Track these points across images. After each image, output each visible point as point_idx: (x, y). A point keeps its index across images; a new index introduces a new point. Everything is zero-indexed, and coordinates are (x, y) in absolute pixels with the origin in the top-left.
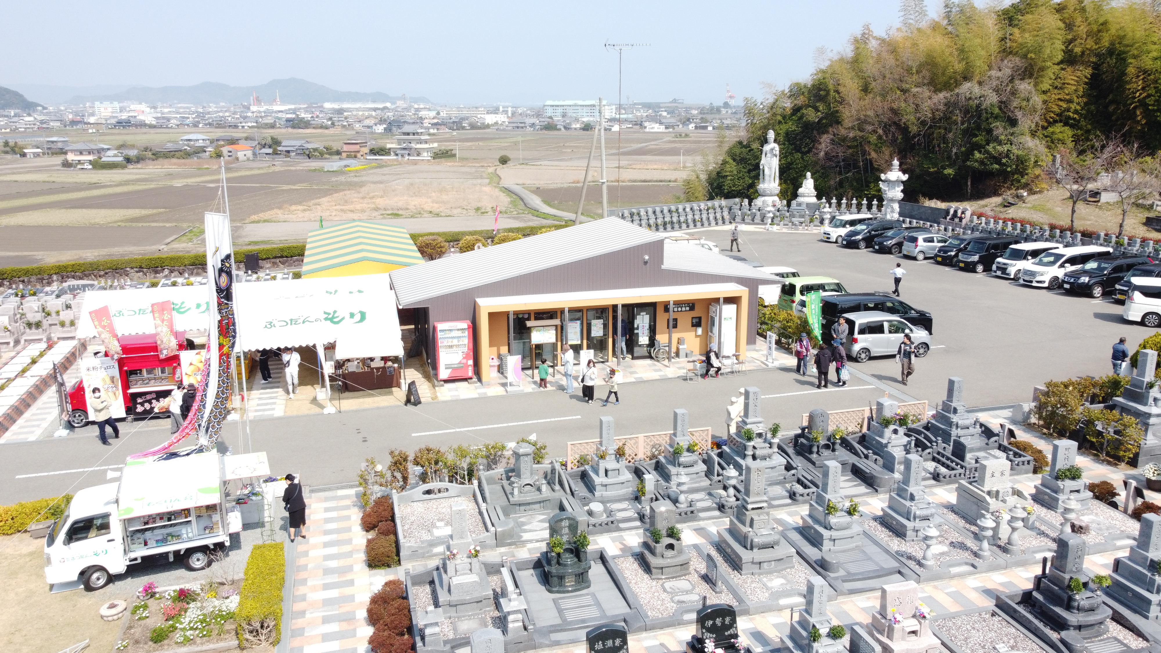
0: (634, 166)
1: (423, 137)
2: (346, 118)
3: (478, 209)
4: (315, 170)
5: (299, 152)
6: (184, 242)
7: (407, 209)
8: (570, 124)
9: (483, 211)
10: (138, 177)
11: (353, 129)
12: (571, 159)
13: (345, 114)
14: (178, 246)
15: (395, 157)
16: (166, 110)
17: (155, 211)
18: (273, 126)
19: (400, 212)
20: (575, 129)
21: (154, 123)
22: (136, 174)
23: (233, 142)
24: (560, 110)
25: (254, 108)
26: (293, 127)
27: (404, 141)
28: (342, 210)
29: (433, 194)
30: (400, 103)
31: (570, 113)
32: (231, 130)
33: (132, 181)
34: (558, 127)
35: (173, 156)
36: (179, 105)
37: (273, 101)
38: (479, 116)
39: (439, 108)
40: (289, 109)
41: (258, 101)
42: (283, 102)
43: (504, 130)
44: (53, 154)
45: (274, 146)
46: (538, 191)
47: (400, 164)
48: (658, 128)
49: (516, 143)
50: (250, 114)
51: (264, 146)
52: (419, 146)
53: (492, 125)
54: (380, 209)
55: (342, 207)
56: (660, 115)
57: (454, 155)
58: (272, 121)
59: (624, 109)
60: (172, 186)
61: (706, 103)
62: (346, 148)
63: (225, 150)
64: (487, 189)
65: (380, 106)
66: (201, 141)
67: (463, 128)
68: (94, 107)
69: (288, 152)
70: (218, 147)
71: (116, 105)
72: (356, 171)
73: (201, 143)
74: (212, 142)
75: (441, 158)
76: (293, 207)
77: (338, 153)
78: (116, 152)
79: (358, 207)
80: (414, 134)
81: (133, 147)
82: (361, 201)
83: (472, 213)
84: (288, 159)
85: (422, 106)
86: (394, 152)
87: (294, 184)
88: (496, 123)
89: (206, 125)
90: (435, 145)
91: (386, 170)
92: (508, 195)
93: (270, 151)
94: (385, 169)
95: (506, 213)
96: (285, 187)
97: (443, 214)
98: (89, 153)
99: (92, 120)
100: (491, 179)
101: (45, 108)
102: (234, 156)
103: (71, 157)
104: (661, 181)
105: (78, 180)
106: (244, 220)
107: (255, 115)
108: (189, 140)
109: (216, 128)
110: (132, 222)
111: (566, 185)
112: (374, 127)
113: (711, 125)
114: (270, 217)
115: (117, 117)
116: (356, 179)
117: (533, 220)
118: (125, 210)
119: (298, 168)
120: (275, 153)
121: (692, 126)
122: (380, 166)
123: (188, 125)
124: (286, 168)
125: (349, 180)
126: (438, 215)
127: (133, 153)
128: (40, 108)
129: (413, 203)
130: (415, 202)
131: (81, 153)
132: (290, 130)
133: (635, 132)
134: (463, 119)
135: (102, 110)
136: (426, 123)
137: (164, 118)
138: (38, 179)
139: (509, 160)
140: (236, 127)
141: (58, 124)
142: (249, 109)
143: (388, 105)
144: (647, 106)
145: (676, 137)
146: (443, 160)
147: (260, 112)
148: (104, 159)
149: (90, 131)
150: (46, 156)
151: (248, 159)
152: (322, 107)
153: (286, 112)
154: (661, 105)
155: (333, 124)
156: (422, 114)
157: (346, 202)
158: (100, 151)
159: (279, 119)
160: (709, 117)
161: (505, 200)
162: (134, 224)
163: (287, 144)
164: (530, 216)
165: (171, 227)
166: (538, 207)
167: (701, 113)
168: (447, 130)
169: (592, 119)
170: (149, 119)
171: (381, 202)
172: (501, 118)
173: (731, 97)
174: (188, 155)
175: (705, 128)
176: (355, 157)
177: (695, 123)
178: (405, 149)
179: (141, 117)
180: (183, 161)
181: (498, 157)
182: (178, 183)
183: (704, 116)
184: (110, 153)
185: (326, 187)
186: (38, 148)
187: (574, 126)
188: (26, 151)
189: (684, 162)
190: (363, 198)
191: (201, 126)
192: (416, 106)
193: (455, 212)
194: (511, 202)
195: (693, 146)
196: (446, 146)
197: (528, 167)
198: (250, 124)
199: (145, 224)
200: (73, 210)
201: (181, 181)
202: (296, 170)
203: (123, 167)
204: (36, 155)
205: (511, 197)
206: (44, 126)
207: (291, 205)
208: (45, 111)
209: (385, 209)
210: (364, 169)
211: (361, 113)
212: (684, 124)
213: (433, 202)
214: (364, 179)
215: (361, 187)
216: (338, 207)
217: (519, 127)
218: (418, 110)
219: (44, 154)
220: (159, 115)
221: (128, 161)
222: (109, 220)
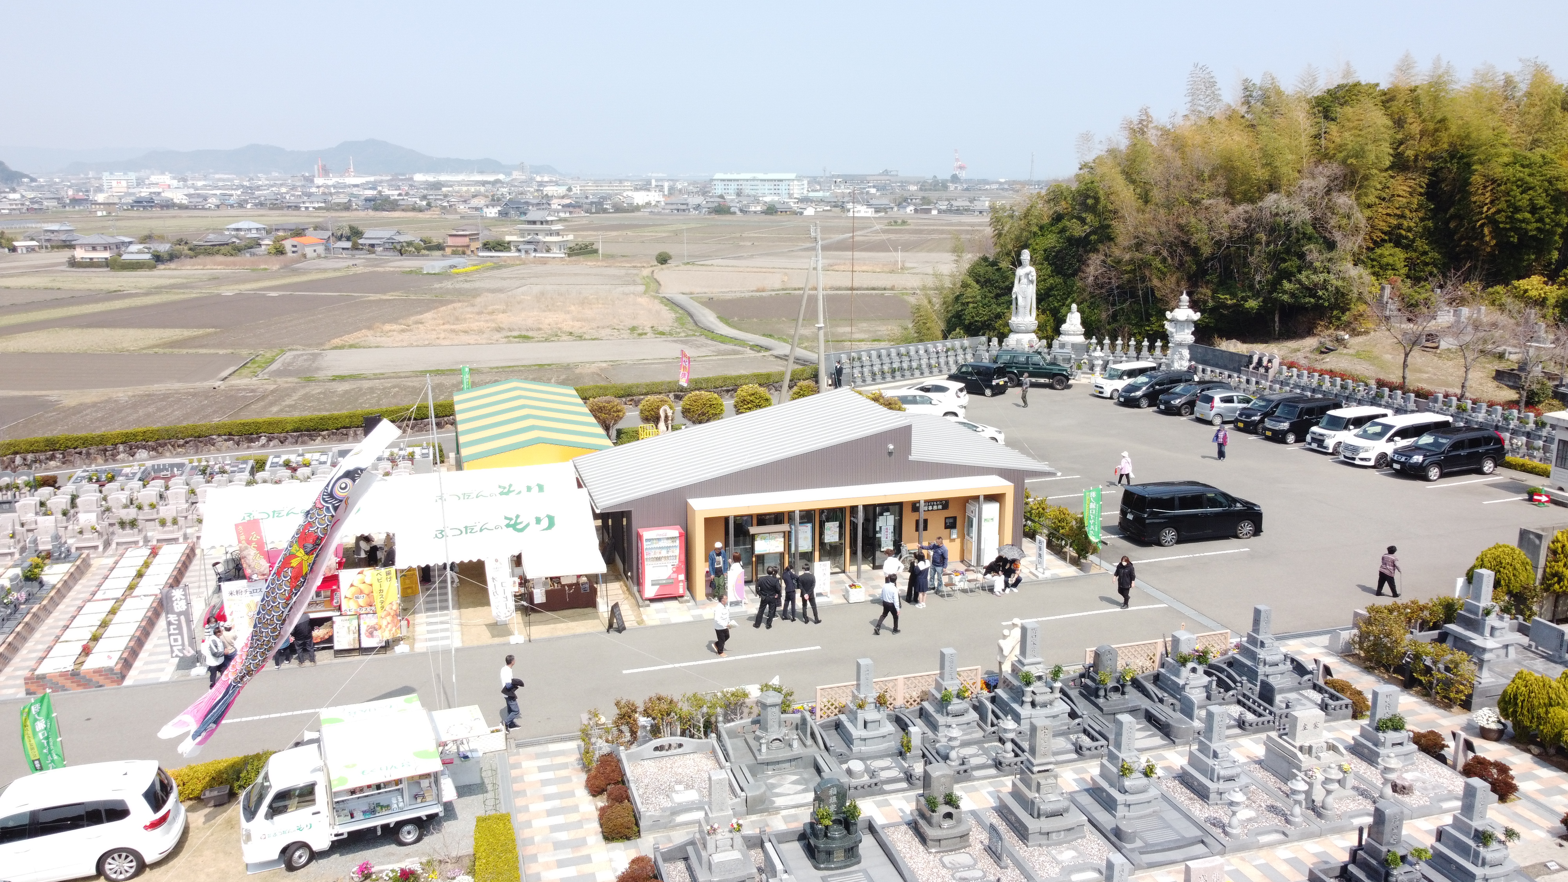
0: (836, 268)
1: (554, 227)
2: (446, 196)
3: (633, 329)
4: (411, 272)
5: (387, 246)
6: (246, 377)
7: (539, 329)
8: (748, 206)
9: (640, 331)
10: (172, 281)
11: (456, 212)
12: (752, 256)
13: (444, 189)
14: (238, 382)
15: (517, 254)
16: (200, 184)
17: (201, 332)
18: (347, 207)
19: (530, 334)
20: (755, 212)
21: (185, 202)
22: (170, 277)
23: (298, 232)
24: (733, 186)
25: (319, 181)
26: (376, 209)
27: (529, 232)
28: (453, 331)
29: (573, 308)
30: (516, 175)
31: (747, 189)
32: (291, 212)
33: (165, 287)
34: (732, 209)
35: (218, 253)
36: (217, 176)
37: (344, 172)
38: (625, 194)
39: (570, 182)
40: (368, 183)
41: (325, 172)
42: (359, 173)
43: (659, 213)
44: (53, 247)
45: (353, 239)
46: (710, 303)
47: (524, 264)
48: (863, 211)
49: (676, 233)
50: (314, 190)
51: (340, 238)
52: (548, 239)
53: (644, 207)
54: (503, 329)
55: (453, 327)
56: (868, 193)
57: (596, 251)
58: (346, 200)
59: (819, 183)
60: (219, 295)
61: (928, 176)
62: (450, 241)
63: (288, 244)
64: (643, 300)
65: (491, 178)
66: (254, 231)
67: (605, 211)
68: (100, 178)
69: (373, 246)
70: (278, 240)
71: (132, 176)
72: (466, 274)
73: (254, 234)
74: (268, 232)
75: (578, 254)
76: (387, 327)
77: (439, 247)
78: (141, 246)
79: (475, 326)
80: (542, 223)
81: (162, 239)
82: (477, 317)
83: (626, 334)
84: (373, 256)
85: (546, 179)
86: (516, 247)
87: (384, 292)
88: (648, 204)
89: (256, 205)
90: (570, 237)
91: (505, 273)
92: (671, 309)
93: (348, 245)
94: (504, 270)
95: (671, 334)
96: (373, 297)
97: (587, 337)
98: (105, 249)
99: (100, 198)
100: (647, 285)
101: (33, 180)
102: (300, 253)
103: (80, 254)
104: (874, 289)
105: (91, 287)
106: (322, 344)
107: (321, 189)
108: (238, 230)
109: (270, 209)
110: (171, 347)
111: (747, 295)
112: (485, 210)
113: (935, 208)
114: (357, 341)
115: (134, 194)
116: (467, 286)
117: (706, 345)
118: (162, 330)
119: (388, 269)
120: (355, 247)
121: (910, 209)
122: (498, 267)
123: (232, 206)
124: (371, 269)
125: (457, 286)
126: (580, 338)
127: (164, 248)
128: (26, 180)
129: (547, 321)
130: (550, 319)
131: (94, 249)
132: (371, 213)
133: (835, 218)
134: (604, 198)
135: (114, 183)
136: (555, 204)
137: (199, 195)
138: (38, 285)
139: (670, 258)
140: (297, 208)
141: (54, 203)
142: (312, 181)
143: (501, 177)
144: (847, 180)
145: (890, 224)
146: (581, 258)
147: (328, 187)
148: (125, 257)
149: (99, 214)
150: (44, 250)
151: (319, 256)
152: (411, 179)
153: (364, 186)
154: (868, 178)
155: (429, 205)
156: (549, 190)
157: (457, 319)
158: (118, 246)
159: (357, 196)
160: (933, 195)
161: (668, 316)
162: (176, 351)
163: (371, 235)
164: (703, 340)
165: (226, 355)
166: (713, 327)
167: (921, 190)
168: (583, 214)
169: (776, 198)
170: (179, 197)
171: (504, 319)
172: (653, 197)
173: (961, 168)
174: (238, 250)
175: (928, 211)
176: (464, 253)
177: (915, 205)
178: (529, 243)
179: (168, 195)
180: (231, 259)
181: (656, 253)
182: (228, 291)
183: (926, 194)
184: (134, 248)
185: (428, 297)
186: (32, 239)
187: (753, 209)
188: (16, 244)
189: (903, 262)
190: (480, 313)
191: (249, 206)
192: (539, 179)
193: (603, 333)
194: (677, 319)
195: (914, 237)
196: (586, 237)
197: (695, 268)
198: (316, 205)
199: (191, 351)
200: (90, 330)
201: (232, 287)
202: (385, 272)
203: (152, 267)
204: (30, 249)
205: (676, 312)
206: (36, 206)
207: (384, 323)
208: (34, 184)
209: (510, 330)
210: (477, 271)
211: (465, 189)
212: (899, 205)
213: (574, 319)
214: (477, 285)
215: (474, 297)
216: (447, 327)
217: (682, 209)
218: (541, 184)
219: (41, 247)
220: (192, 191)
221: (158, 258)
222: (141, 344)
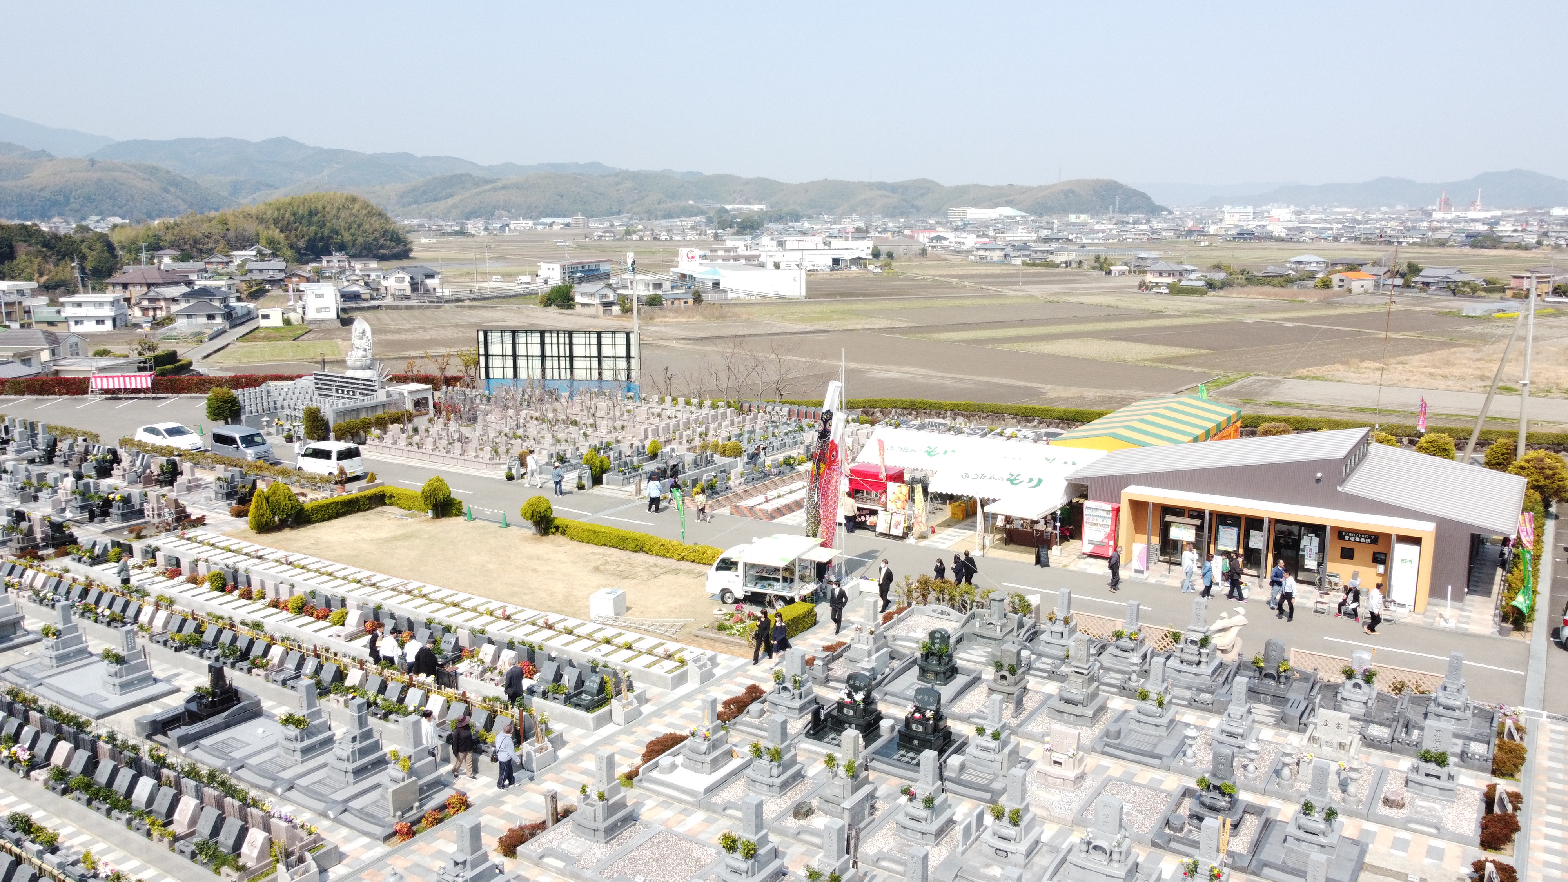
4: (1450, 313)
5: (1441, 285)
10: (1215, 306)
16: (1312, 218)
17: (1196, 351)
18: (1442, 243)
21: (1283, 235)
22: (1211, 303)
25: (1437, 216)
26: (1474, 246)
28: (1431, 375)
35: (1268, 283)
36: (1334, 211)
37: (1473, 206)
40: (1489, 218)
41: (1452, 205)
42: (1489, 207)
45: (1408, 276)
50: (1423, 224)
51: (1395, 275)
55: (1433, 370)
60: (1241, 322)
62: (1516, 284)
63: (1337, 278)
68: (1224, 213)
69: (1426, 284)
70: (1332, 274)
71: (1255, 210)
72: (1511, 319)
73: (1313, 267)
74: (1333, 266)
77: (1503, 290)
78: (1201, 275)
81: (1229, 268)
82: (1470, 363)
84: (1421, 294)
87: (1399, 331)
89: (1350, 239)
93: (1399, 281)
96: (1383, 335)
98: (1170, 275)
99: (1213, 230)
101: (1171, 213)
102: (1346, 287)
103: (1150, 278)
106: (1290, 373)
108: (1299, 263)
114: (1324, 373)
115: (1242, 227)
116: (1498, 331)
118: (1166, 347)
119: (1430, 309)
120: (1407, 285)
123: (1326, 239)
124: (1408, 308)
125: (1486, 331)
127: (1222, 277)
128: (1166, 213)
141: (1171, 234)
142: (1430, 215)
147: (1441, 221)
148: (1184, 283)
151: (1364, 292)
153: (1484, 221)
158: (1181, 273)
159: (1462, 232)
163: (1430, 272)
170: (1280, 229)
174: (1288, 282)
179: (1272, 227)
180: (1277, 289)
182: (1251, 319)
184: (1194, 276)
186: (1125, 265)
188: (1112, 268)
191: (1343, 240)
198: (1411, 240)
201: (1257, 316)
202: (1421, 311)
203: (1199, 294)
204: (1122, 273)
206: (1153, 236)
207: (1367, 360)
208: (1168, 217)
214: (1511, 331)
215: (1492, 343)
216: (1427, 370)
219: (1129, 272)
220: (1297, 225)
221: (1211, 285)
222: (1140, 358)
